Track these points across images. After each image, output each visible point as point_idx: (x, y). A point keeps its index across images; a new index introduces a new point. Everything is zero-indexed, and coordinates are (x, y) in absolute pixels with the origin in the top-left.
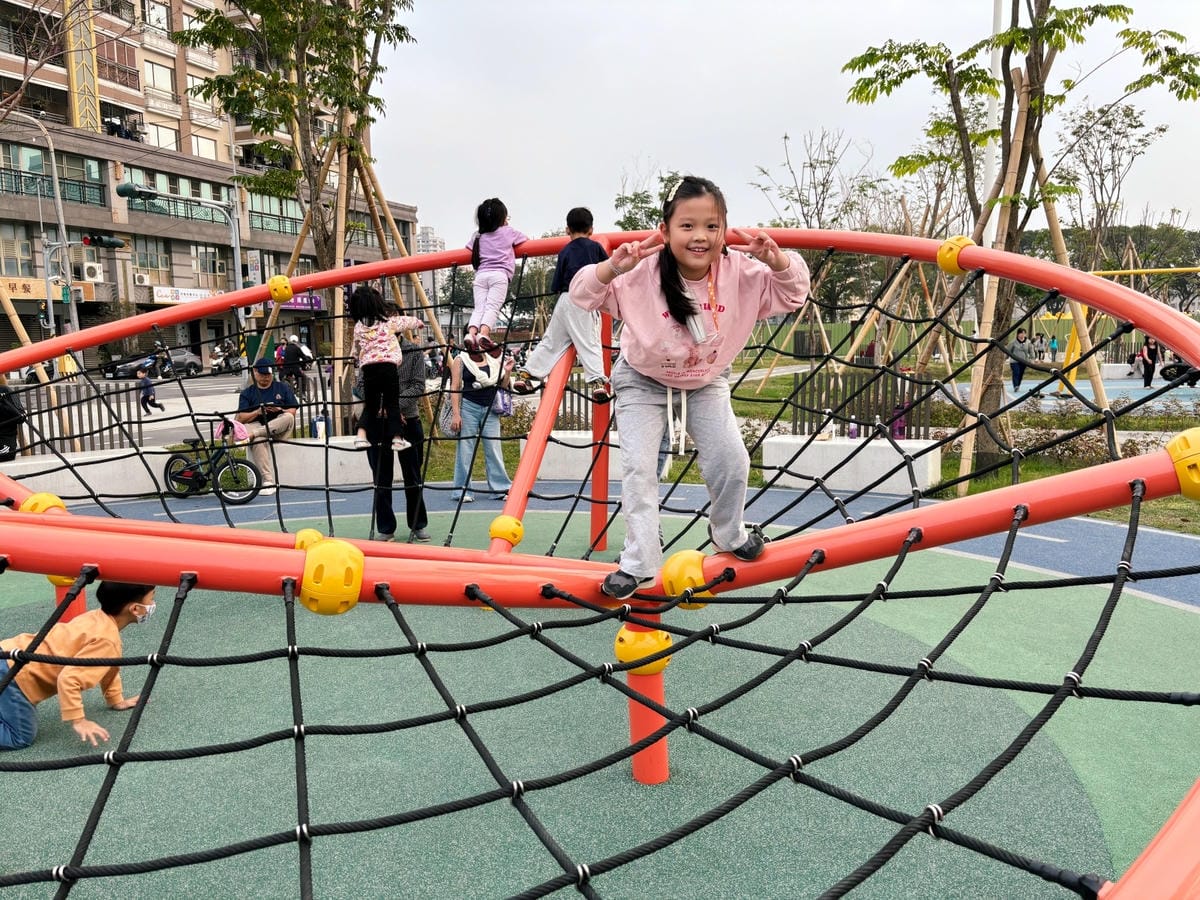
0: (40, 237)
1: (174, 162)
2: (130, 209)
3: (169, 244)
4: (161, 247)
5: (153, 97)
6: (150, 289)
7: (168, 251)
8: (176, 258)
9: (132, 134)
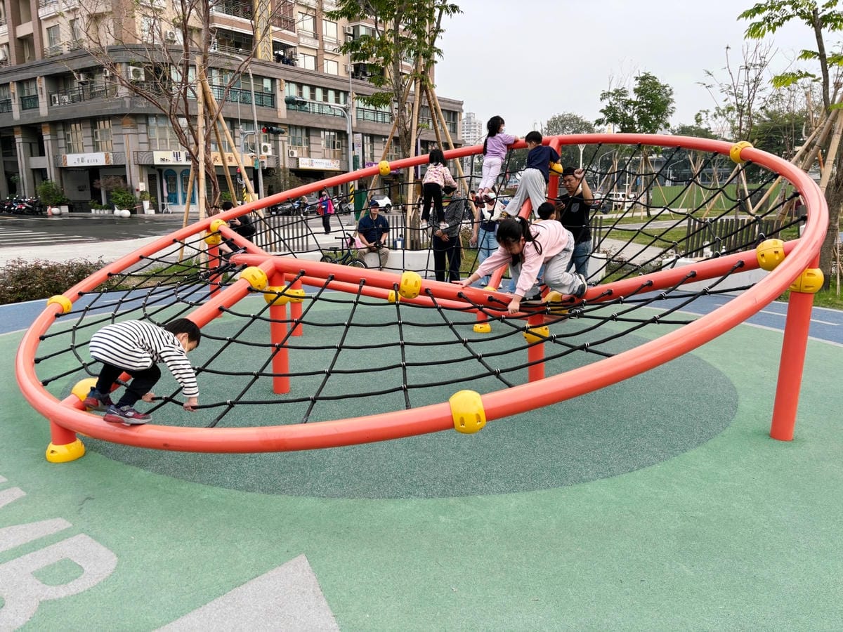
0: (238, 128)
1: (314, 78)
2: (288, 109)
3: (308, 130)
4: (304, 133)
5: (303, 36)
6: (298, 159)
7: (308, 135)
8: (313, 139)
9: (290, 61)
